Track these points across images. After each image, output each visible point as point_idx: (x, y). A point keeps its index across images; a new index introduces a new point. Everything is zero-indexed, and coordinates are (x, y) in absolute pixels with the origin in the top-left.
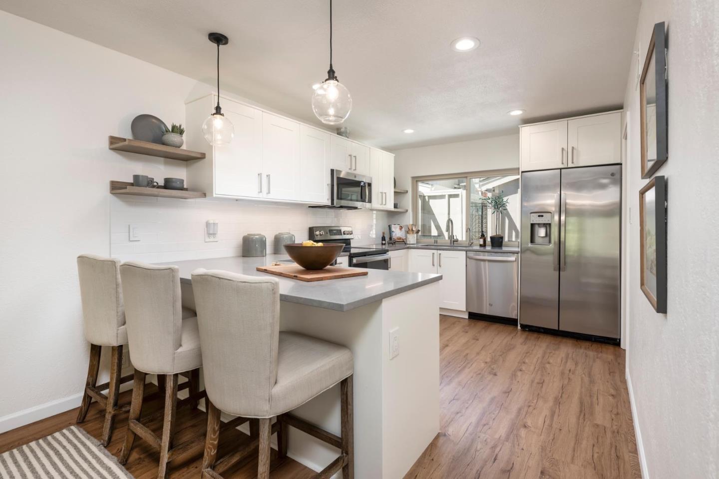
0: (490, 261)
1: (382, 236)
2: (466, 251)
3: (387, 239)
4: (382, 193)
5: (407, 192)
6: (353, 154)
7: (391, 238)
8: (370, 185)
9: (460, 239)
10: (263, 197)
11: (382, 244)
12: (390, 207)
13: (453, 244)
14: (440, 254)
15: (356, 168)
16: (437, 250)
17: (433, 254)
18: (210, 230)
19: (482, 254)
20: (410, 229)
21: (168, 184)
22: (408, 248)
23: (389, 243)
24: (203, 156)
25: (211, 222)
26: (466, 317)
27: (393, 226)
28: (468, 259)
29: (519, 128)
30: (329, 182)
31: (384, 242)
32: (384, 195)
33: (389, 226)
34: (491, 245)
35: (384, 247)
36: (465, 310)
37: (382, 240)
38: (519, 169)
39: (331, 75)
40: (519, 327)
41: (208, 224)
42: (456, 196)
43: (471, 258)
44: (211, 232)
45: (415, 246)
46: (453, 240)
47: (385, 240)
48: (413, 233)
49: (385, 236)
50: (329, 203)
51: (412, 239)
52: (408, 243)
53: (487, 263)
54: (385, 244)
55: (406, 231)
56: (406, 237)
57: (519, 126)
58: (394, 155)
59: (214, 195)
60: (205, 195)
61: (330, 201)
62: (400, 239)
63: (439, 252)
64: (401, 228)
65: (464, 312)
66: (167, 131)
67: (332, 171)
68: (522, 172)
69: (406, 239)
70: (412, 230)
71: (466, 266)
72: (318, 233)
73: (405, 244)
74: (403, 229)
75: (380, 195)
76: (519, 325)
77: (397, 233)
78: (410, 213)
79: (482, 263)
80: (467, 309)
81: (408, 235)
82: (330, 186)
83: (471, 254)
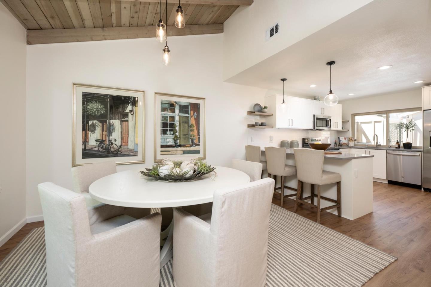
0: (403, 155)
1: (335, 142)
2: (386, 150)
3: (338, 143)
4: (336, 123)
5: (349, 121)
6: (323, 107)
7: (340, 143)
8: (330, 120)
9: (382, 144)
10: (290, 127)
11: (335, 146)
12: (340, 129)
13: (378, 147)
14: (370, 151)
15: (324, 113)
16: (368, 149)
17: (366, 151)
18: (271, 138)
19: (397, 151)
20: (351, 139)
21: (262, 125)
22: (350, 148)
23: (339, 146)
24: (272, 115)
25: (272, 136)
26: (387, 182)
27: (340, 138)
28: (387, 154)
29: (422, 88)
30: (313, 120)
31: (336, 145)
32: (337, 124)
33: (339, 138)
34: (403, 147)
35: (336, 147)
36: (385, 178)
37: (335, 144)
38: (421, 108)
39: (331, 92)
40: (422, 190)
41: (270, 137)
42: (380, 122)
43: (389, 154)
44: (271, 139)
45: (354, 147)
46: (377, 145)
47: (336, 144)
48: (352, 141)
49: (336, 142)
50: (313, 128)
51: (352, 144)
52: (350, 146)
53: (401, 156)
54: (336, 146)
55: (348, 140)
56: (348, 143)
57: (422, 87)
58: (342, 105)
59: (277, 127)
60: (273, 127)
61: (313, 127)
62: (345, 143)
63: (369, 150)
64: (345, 139)
65: (385, 180)
66: (263, 108)
67: (314, 116)
68: (424, 110)
69: (348, 144)
70: (352, 140)
71: (386, 157)
72: (307, 140)
73: (348, 146)
74: (347, 139)
75: (335, 124)
76: (422, 188)
77: (343, 141)
78: (350, 131)
79: (398, 156)
80: (387, 179)
81: (350, 142)
82: (313, 122)
83: (390, 152)
